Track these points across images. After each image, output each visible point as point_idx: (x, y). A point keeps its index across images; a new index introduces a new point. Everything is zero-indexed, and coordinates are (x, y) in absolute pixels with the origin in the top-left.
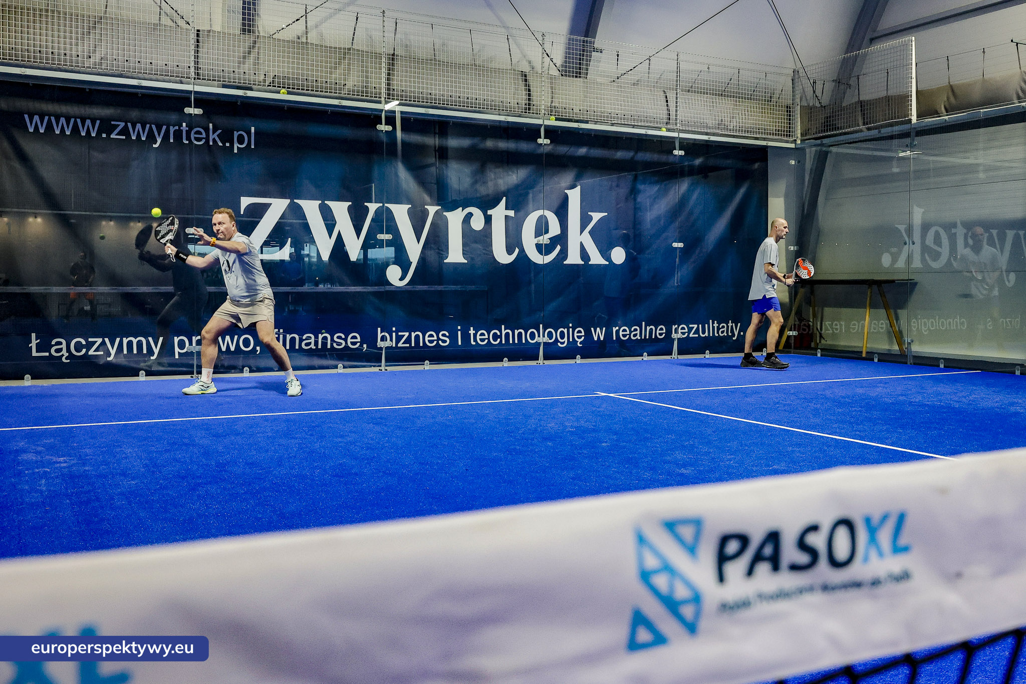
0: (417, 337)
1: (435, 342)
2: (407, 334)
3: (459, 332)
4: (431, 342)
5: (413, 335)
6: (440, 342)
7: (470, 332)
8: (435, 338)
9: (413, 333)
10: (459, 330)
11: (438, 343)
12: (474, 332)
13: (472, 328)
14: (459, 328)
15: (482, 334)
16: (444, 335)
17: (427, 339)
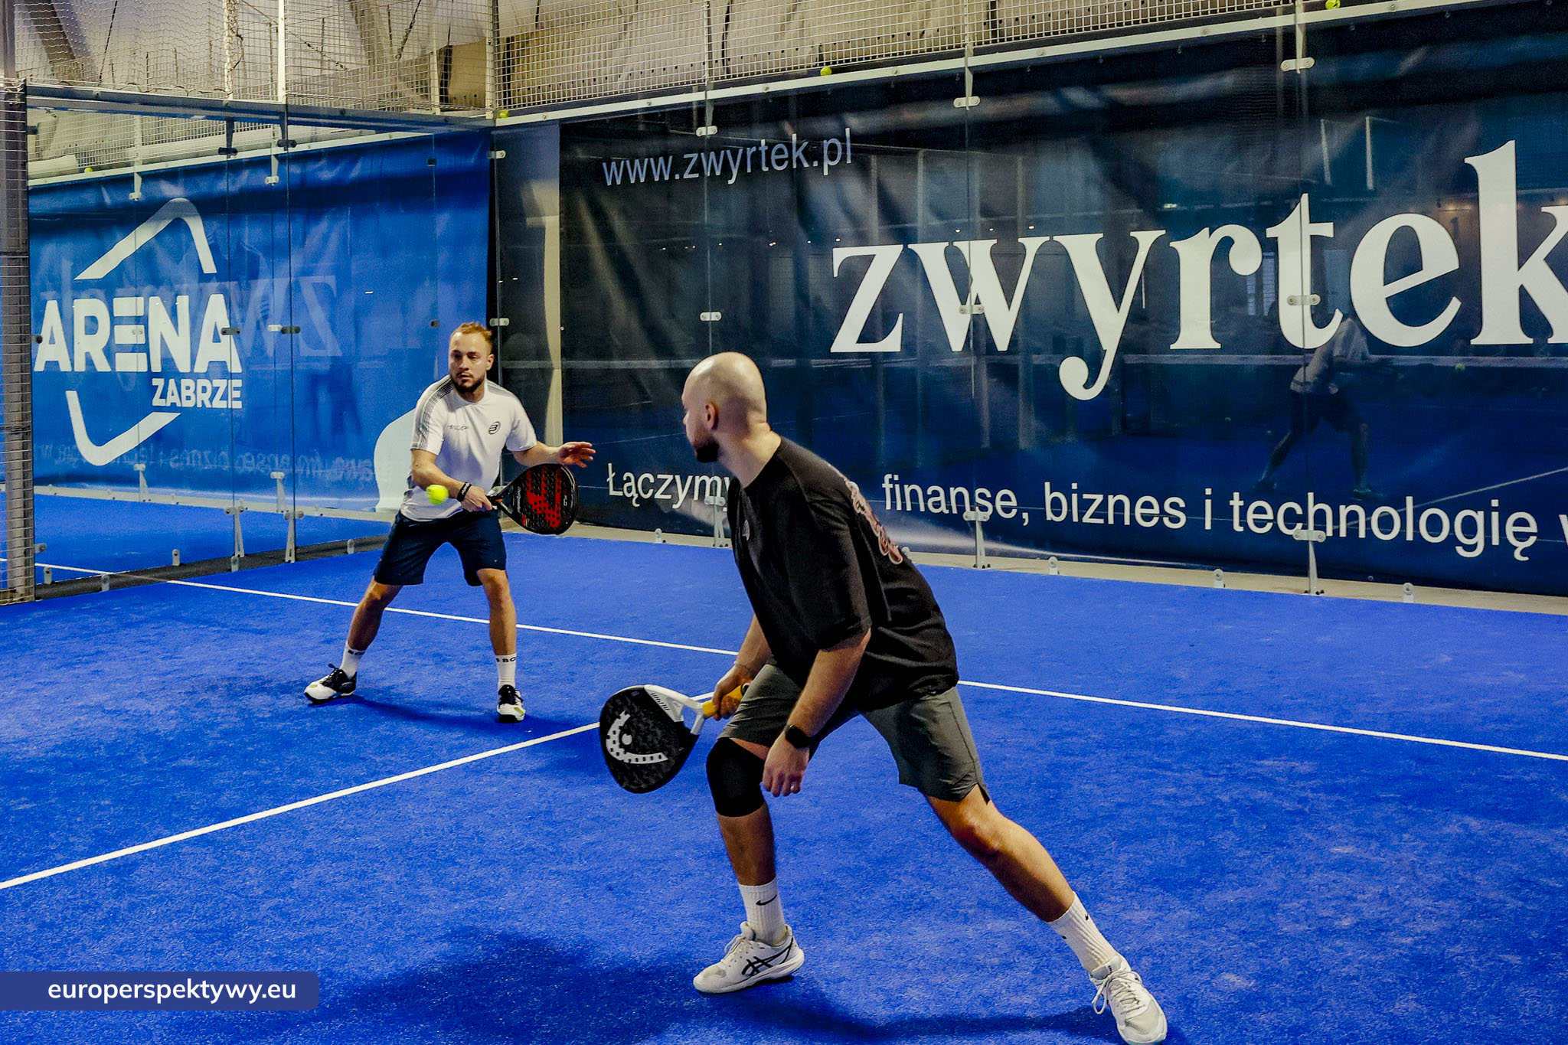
0: (1119, 506)
1: (1155, 520)
2: (1099, 498)
3: (1208, 503)
4: (1147, 518)
5: (1112, 500)
6: (1166, 520)
7: (1231, 503)
8: (1156, 510)
9: (1110, 497)
10: (1208, 497)
11: (1161, 521)
12: (1242, 503)
13: (1236, 495)
14: (1208, 491)
15: (1260, 510)
16: (1174, 506)
17: (1139, 511)
